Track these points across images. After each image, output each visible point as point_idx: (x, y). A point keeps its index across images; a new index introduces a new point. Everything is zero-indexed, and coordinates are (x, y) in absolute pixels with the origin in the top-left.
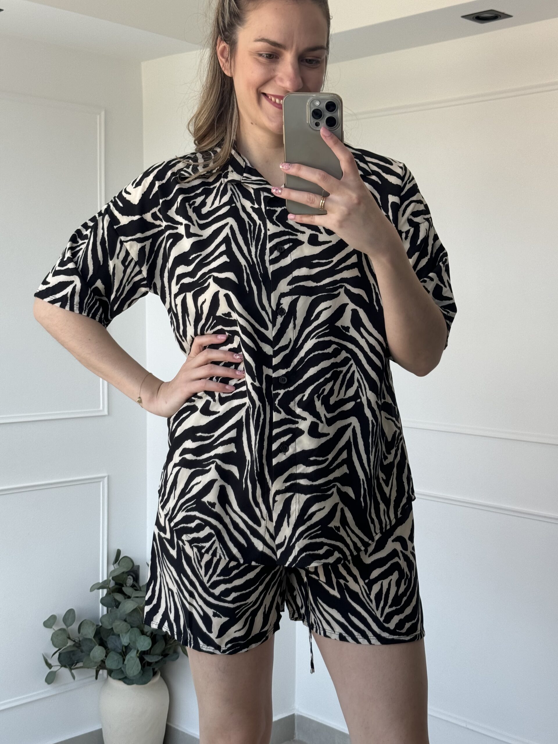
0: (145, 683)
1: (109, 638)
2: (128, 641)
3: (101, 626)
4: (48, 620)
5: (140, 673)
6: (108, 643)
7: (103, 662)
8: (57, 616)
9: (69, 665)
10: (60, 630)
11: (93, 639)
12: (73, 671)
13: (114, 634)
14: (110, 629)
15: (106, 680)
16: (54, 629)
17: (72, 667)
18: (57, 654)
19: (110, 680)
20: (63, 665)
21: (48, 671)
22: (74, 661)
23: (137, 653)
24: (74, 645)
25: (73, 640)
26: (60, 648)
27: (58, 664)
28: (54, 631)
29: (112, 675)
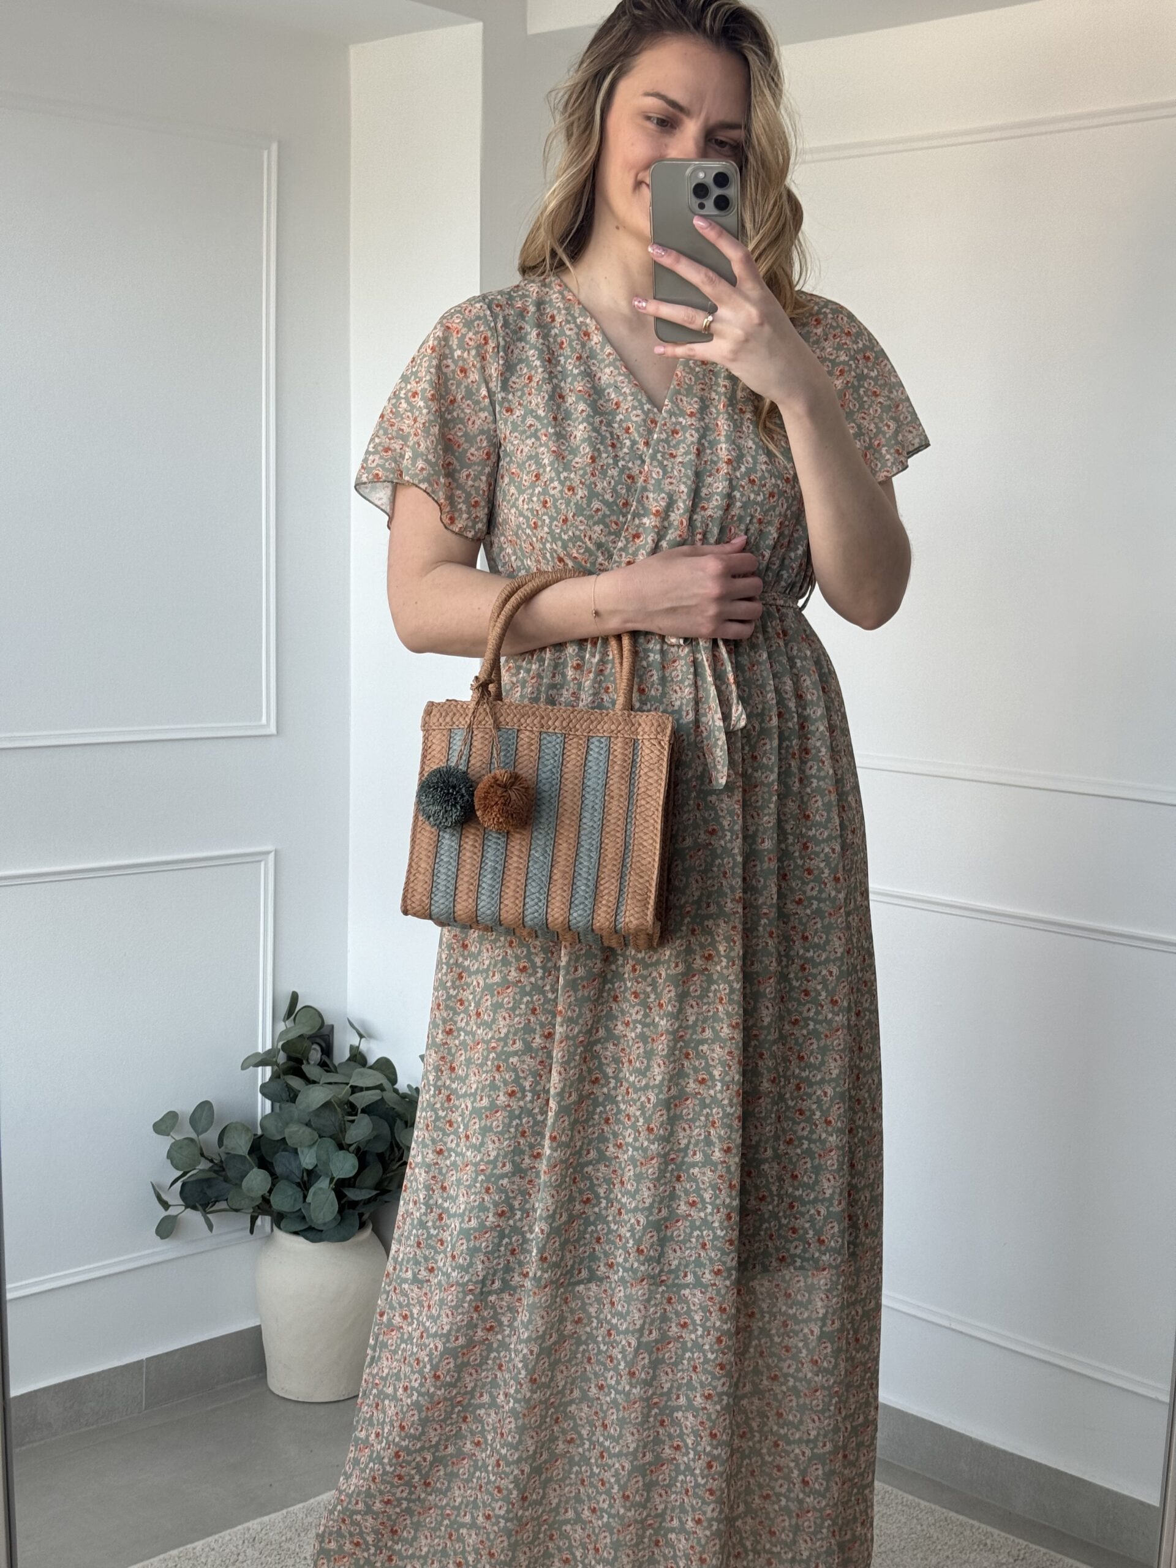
0: (344, 1239)
1: (278, 1155)
2: (314, 1162)
3: (262, 1136)
4: (163, 1120)
5: (335, 1218)
6: (274, 1163)
7: (266, 1200)
8: (179, 1114)
9: (201, 1205)
10: (185, 1139)
11: (248, 1157)
12: (209, 1217)
13: (285, 1150)
14: (278, 1141)
15: (269, 1236)
16: (173, 1137)
17: (207, 1210)
18: (179, 1184)
19: (277, 1234)
20: (188, 1206)
21: (163, 1213)
22: (212, 1199)
23: (331, 1182)
24: (210, 1169)
25: (210, 1158)
26: (186, 1171)
27: (182, 1203)
28: (173, 1141)
29: (282, 1225)
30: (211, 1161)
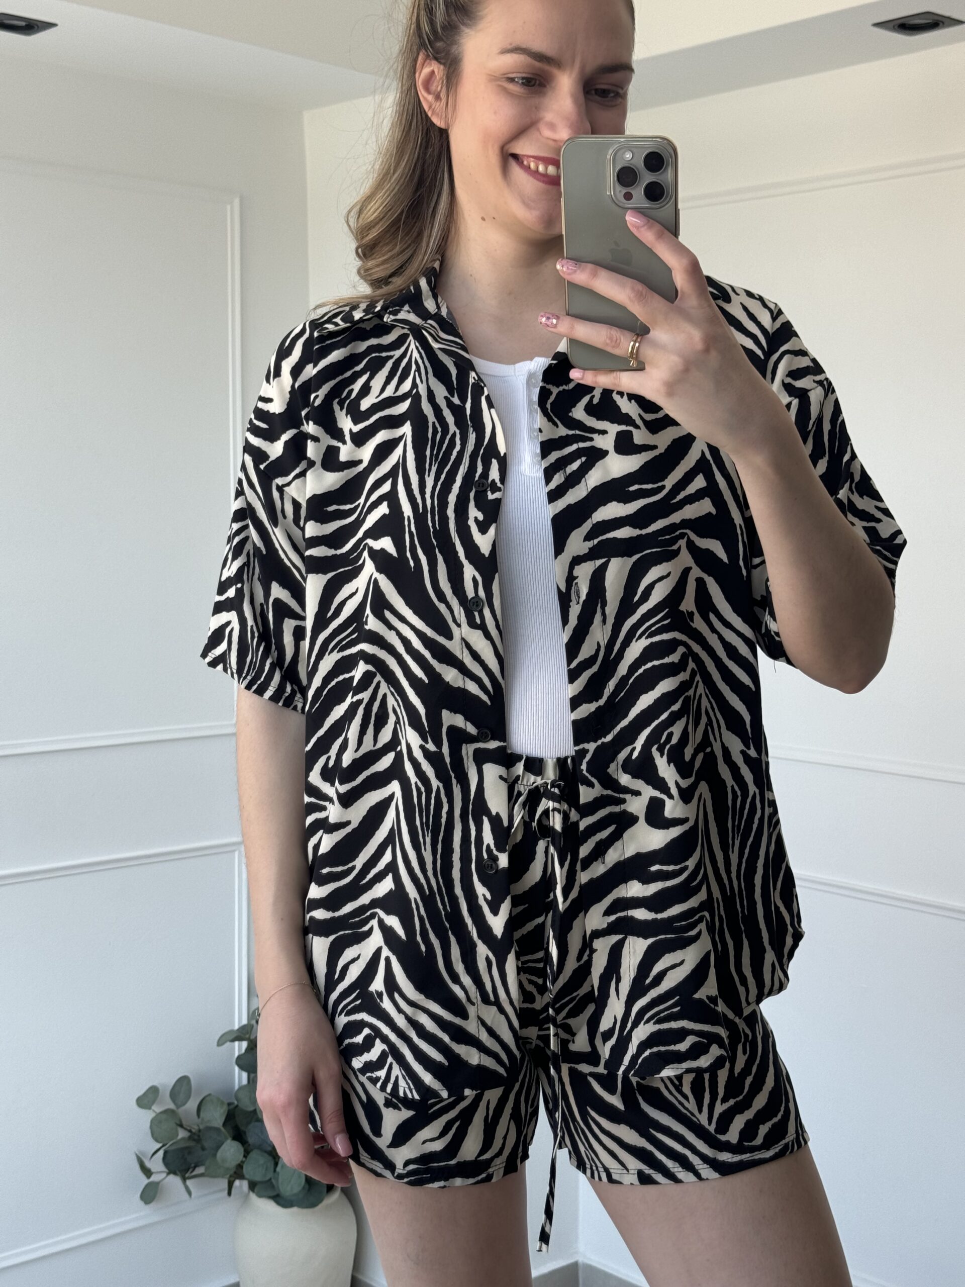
0: (313, 1205)
1: (251, 1126)
3: (237, 1106)
4: (145, 1094)
5: (304, 1188)
6: (247, 1133)
7: (240, 1166)
8: (158, 1086)
9: (179, 1171)
10: (166, 1112)
11: (222, 1129)
12: (188, 1182)
13: (257, 1121)
14: (251, 1112)
15: (246, 1197)
16: (154, 1111)
17: (187, 1175)
18: (161, 1153)
19: (253, 1196)
20: (171, 1171)
21: (145, 1181)
22: (191, 1164)
24: (190, 1138)
25: (189, 1128)
26: (165, 1142)
27: (163, 1168)
28: (153, 1115)
29: (256, 1190)
30: (190, 1131)
